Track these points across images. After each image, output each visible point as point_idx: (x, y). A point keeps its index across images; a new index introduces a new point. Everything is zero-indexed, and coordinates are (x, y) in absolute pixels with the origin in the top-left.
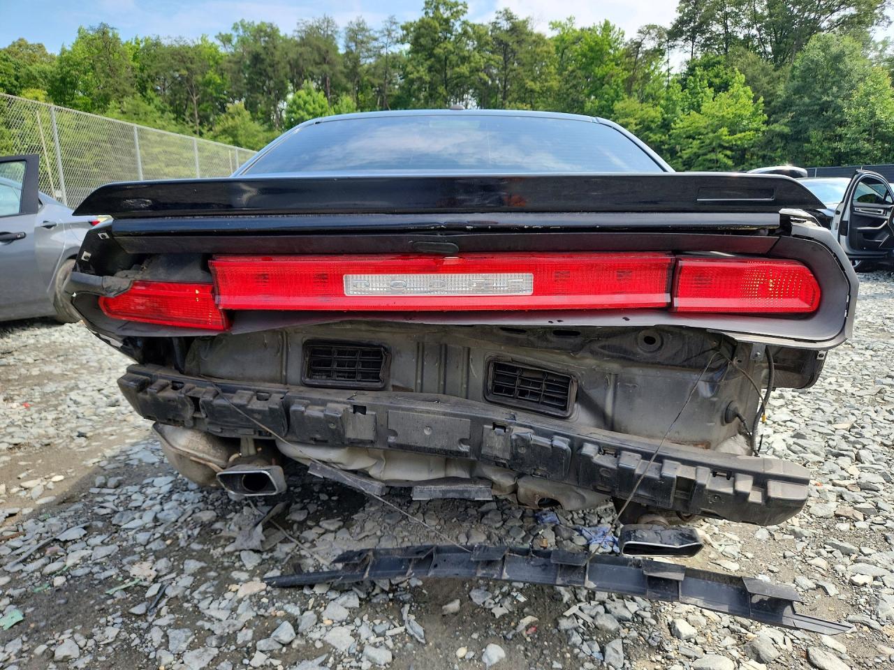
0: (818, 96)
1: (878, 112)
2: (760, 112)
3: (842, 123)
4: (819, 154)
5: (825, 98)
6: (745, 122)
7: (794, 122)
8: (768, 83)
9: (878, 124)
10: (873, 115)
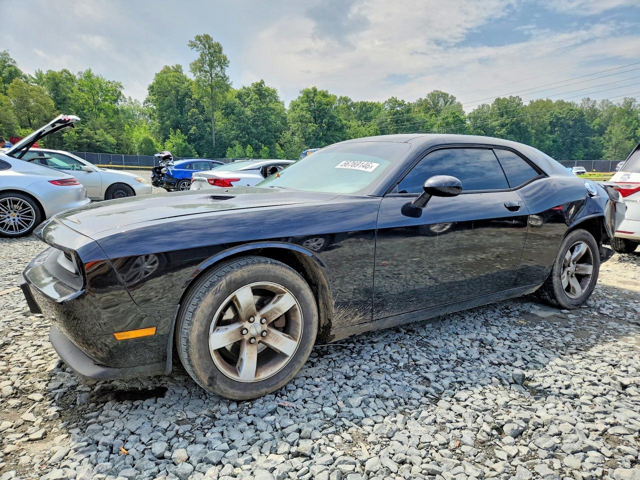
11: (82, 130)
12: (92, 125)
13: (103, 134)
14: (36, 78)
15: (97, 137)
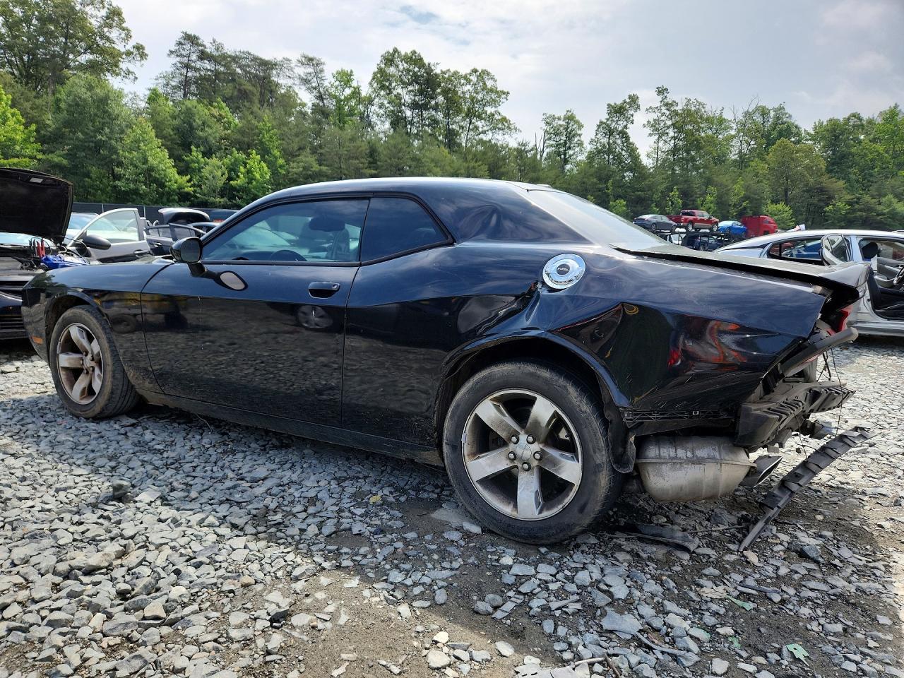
0: (92, 134)
1: (150, 159)
2: (32, 139)
3: (120, 164)
4: (100, 189)
5: (99, 137)
6: (18, 148)
7: (71, 156)
8: (31, 108)
9: (151, 169)
10: (145, 161)
11: (859, 199)
12: (878, 190)
13: (891, 202)
14: (813, 133)
15: (880, 208)
